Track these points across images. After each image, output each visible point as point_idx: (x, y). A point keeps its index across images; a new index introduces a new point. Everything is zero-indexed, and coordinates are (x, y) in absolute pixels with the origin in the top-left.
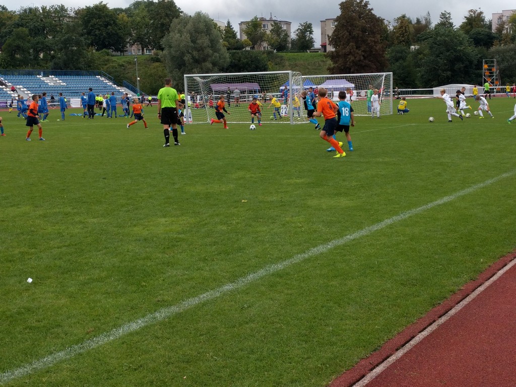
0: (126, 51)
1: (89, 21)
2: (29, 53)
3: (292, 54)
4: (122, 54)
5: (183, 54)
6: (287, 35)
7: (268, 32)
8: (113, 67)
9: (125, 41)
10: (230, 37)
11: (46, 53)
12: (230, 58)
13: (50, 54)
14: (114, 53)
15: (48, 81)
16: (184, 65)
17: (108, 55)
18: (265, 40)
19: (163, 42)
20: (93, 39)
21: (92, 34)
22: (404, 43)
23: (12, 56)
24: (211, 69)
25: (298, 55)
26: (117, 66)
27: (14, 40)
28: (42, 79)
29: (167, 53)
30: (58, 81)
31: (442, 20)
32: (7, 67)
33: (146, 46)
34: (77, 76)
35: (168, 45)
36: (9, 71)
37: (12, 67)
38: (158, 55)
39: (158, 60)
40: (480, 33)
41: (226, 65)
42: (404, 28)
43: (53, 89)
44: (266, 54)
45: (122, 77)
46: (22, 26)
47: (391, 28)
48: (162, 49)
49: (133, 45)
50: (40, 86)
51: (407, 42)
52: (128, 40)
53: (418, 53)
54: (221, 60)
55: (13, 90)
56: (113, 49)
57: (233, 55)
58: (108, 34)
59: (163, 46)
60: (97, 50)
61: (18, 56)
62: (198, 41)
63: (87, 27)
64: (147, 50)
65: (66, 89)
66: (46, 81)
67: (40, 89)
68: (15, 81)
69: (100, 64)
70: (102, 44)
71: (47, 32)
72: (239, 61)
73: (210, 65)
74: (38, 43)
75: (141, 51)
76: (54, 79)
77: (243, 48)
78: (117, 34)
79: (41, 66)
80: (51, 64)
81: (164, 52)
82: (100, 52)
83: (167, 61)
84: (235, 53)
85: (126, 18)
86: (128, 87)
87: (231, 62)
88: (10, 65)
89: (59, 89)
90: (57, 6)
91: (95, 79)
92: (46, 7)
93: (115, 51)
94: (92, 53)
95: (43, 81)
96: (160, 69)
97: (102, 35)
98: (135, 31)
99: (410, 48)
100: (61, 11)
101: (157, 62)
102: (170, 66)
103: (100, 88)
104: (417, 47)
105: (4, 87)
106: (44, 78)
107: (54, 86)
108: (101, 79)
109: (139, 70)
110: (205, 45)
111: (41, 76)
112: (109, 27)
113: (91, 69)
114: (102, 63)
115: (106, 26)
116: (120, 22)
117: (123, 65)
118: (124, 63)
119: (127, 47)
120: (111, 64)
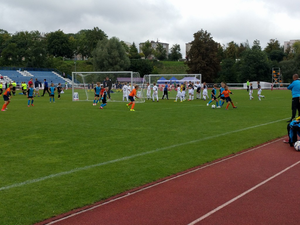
0: (74, 58)
1: (52, 41)
2: (16, 57)
3: (168, 62)
4: (71, 59)
5: (103, 60)
6: (165, 51)
7: (155, 49)
8: (64, 67)
9: (72, 52)
10: (133, 51)
11: (26, 58)
12: (130, 63)
13: (28, 59)
14: (66, 59)
15: (23, 74)
16: (104, 66)
17: (62, 59)
18: (152, 54)
20: (54, 50)
21: (54, 47)
22: (232, 57)
23: (7, 57)
24: (119, 69)
25: (171, 62)
26: (66, 66)
27: (8, 50)
30: (29, 74)
31: (255, 45)
33: (85, 56)
34: (41, 72)
35: (95, 55)
36: (4, 67)
38: (91, 61)
39: (90, 63)
40: (276, 53)
41: (128, 67)
42: (232, 49)
43: (26, 78)
44: (152, 61)
46: (14, 42)
47: (225, 48)
49: (77, 54)
50: (18, 76)
51: (234, 57)
52: (75, 52)
53: (239, 63)
54: (125, 64)
55: (2, 78)
56: (65, 56)
58: (63, 48)
59: (92, 55)
60: (56, 57)
61: (10, 59)
62: (112, 53)
63: (51, 44)
66: (21, 74)
68: (4, 73)
70: (60, 54)
71: (28, 46)
72: (136, 65)
74: (21, 52)
75: (82, 58)
76: (27, 73)
77: (140, 57)
78: (68, 48)
79: (22, 65)
81: (93, 59)
82: (58, 58)
84: (134, 60)
85: (73, 39)
86: (70, 78)
87: (131, 65)
88: (5, 64)
90: (34, 32)
91: (51, 73)
92: (28, 32)
94: (53, 58)
96: (91, 68)
97: (59, 48)
98: (79, 47)
99: (235, 60)
100: (36, 34)
103: (53, 79)
104: (239, 60)
106: (21, 72)
107: (26, 76)
108: (55, 73)
110: (116, 55)
111: (19, 71)
112: (64, 44)
113: (50, 67)
114: (58, 64)
115: (62, 43)
116: (70, 42)
118: (70, 65)
119: (74, 56)
120: (63, 65)
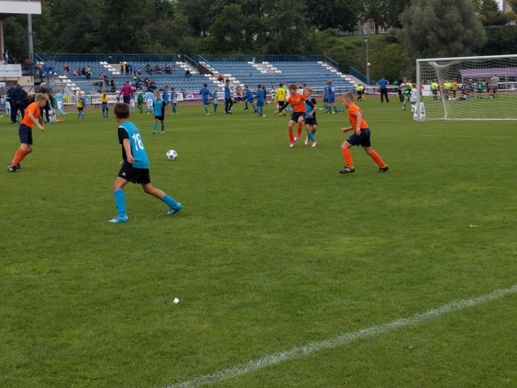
0: (356, 30)
2: (241, 34)
4: (351, 33)
5: (426, 32)
8: (339, 50)
9: (355, 18)
10: (489, 9)
11: (261, 35)
12: (487, 36)
13: (265, 36)
14: (341, 33)
15: (261, 69)
16: (427, 46)
17: (334, 35)
19: (402, 17)
20: (317, 15)
21: (316, 9)
23: (221, 38)
24: (462, 50)
26: (344, 49)
27: (224, 19)
28: (253, 66)
29: (405, 32)
30: (272, 69)
32: (215, 52)
33: (381, 24)
34: (295, 62)
35: (408, 21)
36: (217, 56)
37: (220, 52)
38: (395, 35)
39: (394, 40)
41: (481, 45)
43: (267, 78)
45: (349, 62)
46: (234, 2)
48: (400, 27)
49: (365, 22)
50: (251, 74)
52: (358, 17)
54: (475, 39)
55: (220, 79)
56: (339, 28)
57: (492, 32)
58: (335, 9)
59: (402, 23)
60: (321, 30)
61: (228, 38)
62: (446, 16)
64: (382, 28)
65: (282, 77)
66: (258, 69)
67: (251, 78)
68: (223, 68)
69: (323, 47)
70: (326, 22)
71: (263, 9)
72: (499, 39)
73: (460, 46)
74: (251, 22)
75: (374, 29)
76: (268, 66)
77: (506, 22)
78: (346, 10)
79: (253, 50)
80: (265, 48)
81: (404, 30)
82: (325, 31)
83: (405, 42)
84: (494, 29)
86: (355, 75)
87: (489, 41)
88: (219, 49)
89: (273, 77)
91: (316, 64)
93: (342, 30)
94: (314, 33)
95: (255, 69)
96: (397, 51)
97: (328, 10)
98: (368, 5)
101: (393, 42)
102: (410, 47)
103: (322, 76)
105: (209, 75)
106: (256, 65)
107: (267, 74)
108: (323, 65)
109: (370, 53)
110: (455, 19)
111: (252, 63)
113: (312, 54)
114: (325, 45)
117: (351, 48)
118: (352, 45)
119: (357, 25)
120: (337, 47)
